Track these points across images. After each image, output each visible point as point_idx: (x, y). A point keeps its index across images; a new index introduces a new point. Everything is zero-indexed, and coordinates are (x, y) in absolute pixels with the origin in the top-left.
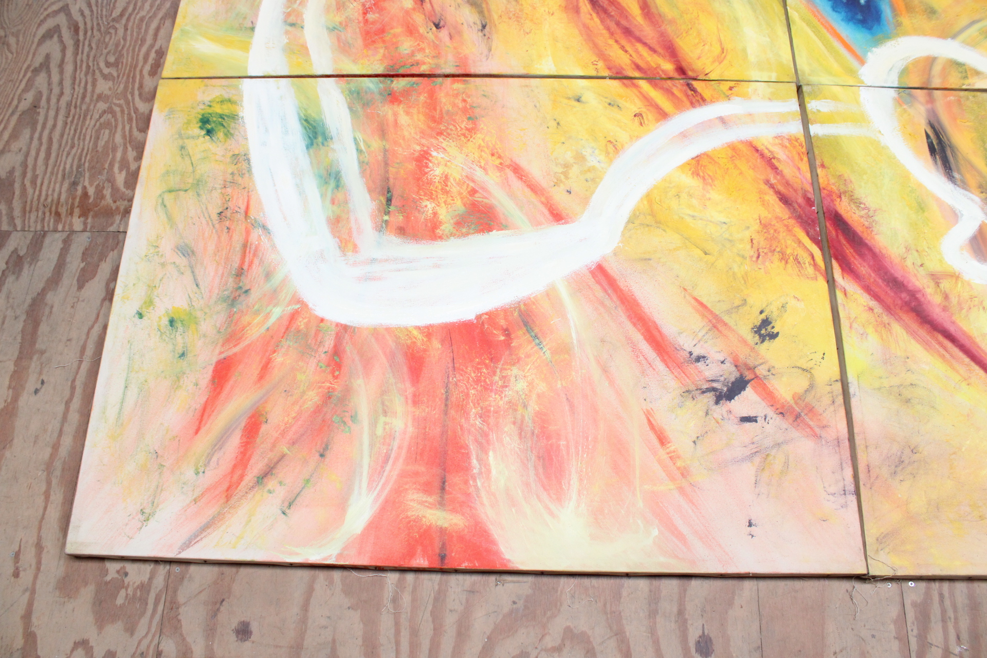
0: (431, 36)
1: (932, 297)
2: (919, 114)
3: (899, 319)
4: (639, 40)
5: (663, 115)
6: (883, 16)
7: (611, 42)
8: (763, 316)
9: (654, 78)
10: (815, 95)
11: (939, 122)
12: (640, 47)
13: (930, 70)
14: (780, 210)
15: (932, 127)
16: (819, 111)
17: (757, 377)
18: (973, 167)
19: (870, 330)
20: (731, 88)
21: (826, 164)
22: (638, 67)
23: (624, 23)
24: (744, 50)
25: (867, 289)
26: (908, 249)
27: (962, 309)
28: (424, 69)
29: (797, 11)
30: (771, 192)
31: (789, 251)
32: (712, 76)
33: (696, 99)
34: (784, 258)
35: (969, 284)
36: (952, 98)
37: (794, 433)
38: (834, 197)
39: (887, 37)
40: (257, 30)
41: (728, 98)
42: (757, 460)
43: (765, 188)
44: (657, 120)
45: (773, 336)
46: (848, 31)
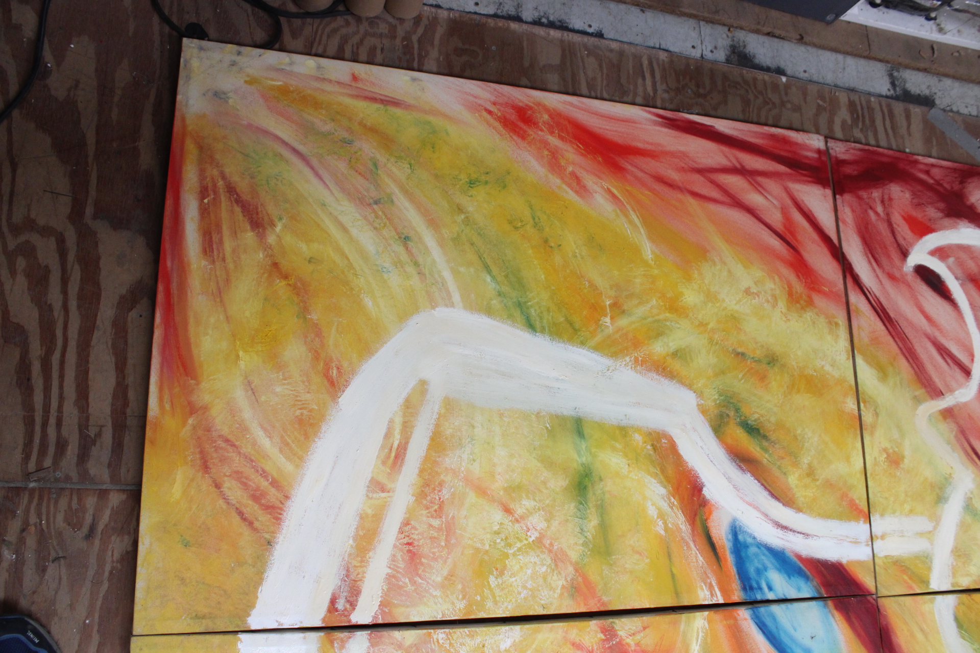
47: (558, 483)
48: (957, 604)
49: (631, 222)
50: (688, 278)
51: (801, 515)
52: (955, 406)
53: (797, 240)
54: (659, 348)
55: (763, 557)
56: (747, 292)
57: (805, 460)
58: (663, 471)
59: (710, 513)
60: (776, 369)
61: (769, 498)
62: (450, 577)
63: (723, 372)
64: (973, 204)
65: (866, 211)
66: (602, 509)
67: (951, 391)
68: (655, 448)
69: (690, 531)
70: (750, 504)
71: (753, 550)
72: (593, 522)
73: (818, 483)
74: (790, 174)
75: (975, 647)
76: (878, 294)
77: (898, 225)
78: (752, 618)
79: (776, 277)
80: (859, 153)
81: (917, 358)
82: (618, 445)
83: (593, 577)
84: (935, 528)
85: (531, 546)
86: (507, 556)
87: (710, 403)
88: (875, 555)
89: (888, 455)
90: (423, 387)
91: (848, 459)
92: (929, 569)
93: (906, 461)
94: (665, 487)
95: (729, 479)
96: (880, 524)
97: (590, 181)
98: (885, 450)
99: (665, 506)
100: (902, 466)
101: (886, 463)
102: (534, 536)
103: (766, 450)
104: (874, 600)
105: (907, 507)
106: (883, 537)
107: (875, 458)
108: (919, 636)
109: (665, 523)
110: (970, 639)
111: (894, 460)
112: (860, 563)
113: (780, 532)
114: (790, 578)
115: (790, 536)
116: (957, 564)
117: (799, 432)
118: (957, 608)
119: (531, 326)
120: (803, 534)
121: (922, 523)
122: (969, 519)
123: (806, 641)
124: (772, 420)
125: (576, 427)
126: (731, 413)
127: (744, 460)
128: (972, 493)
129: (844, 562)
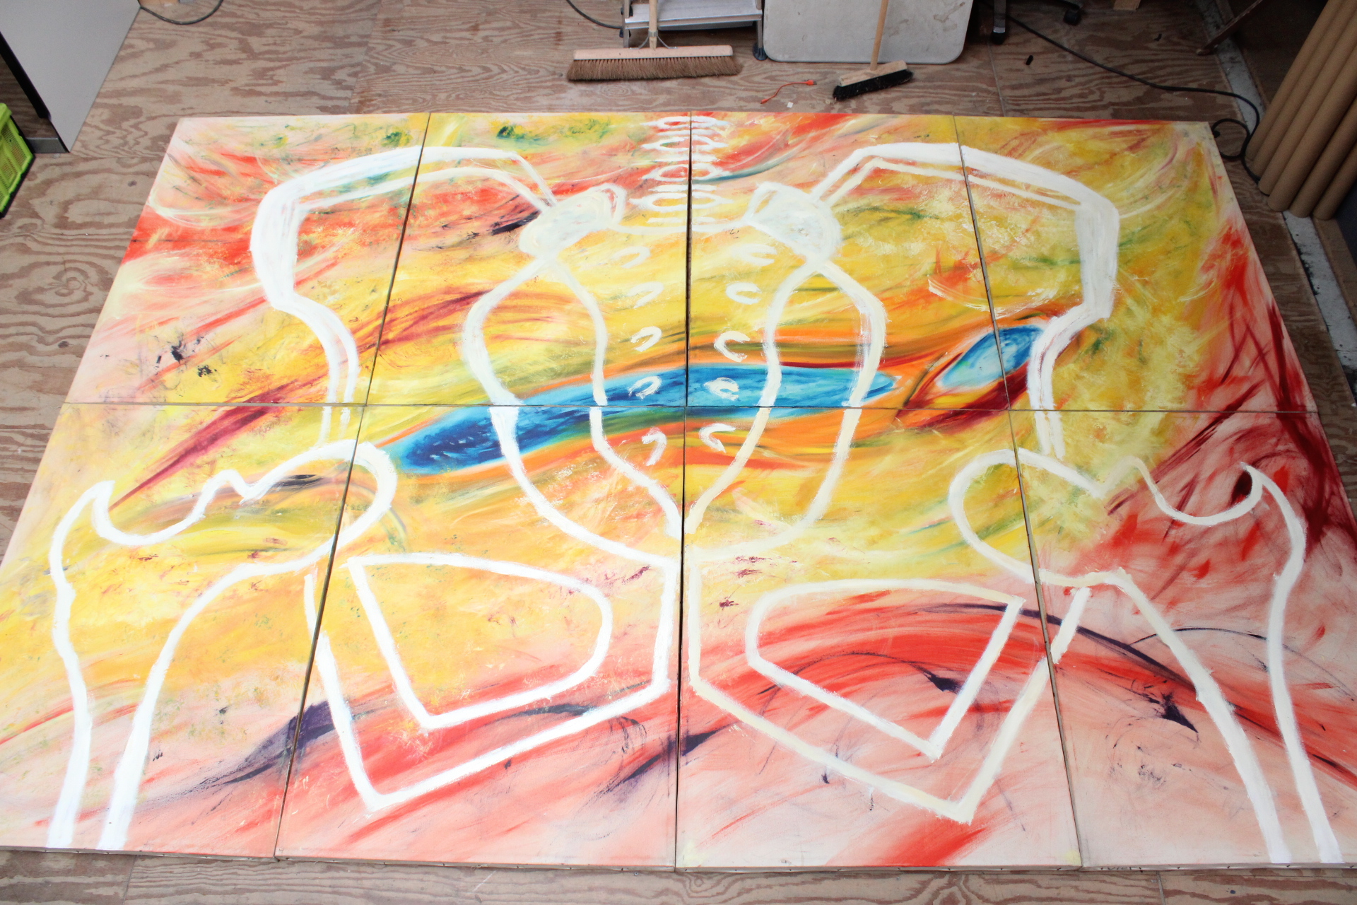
0: (438, 223)
1: (202, 459)
2: (329, 473)
3: (192, 438)
4: (416, 323)
5: (354, 332)
6: (417, 467)
7: (417, 309)
8: (213, 371)
9: (382, 329)
10: (353, 413)
11: (320, 485)
12: (411, 322)
13: (365, 488)
14: (276, 384)
15: (318, 480)
16: (341, 414)
17: (180, 365)
18: (283, 499)
19: (189, 421)
20: (367, 367)
21: (301, 412)
22: (392, 321)
23: (432, 316)
24: (399, 379)
25: (214, 423)
26: (234, 450)
27: (190, 474)
28: (411, 220)
29: (427, 412)
30: (289, 382)
31: (248, 386)
32: (379, 359)
33: (362, 349)
34: (244, 384)
35: (204, 481)
36: (337, 495)
37: (145, 379)
38: (277, 413)
39: (397, 467)
40: (459, 148)
41: (361, 365)
42: (138, 362)
43: (293, 379)
44: (351, 329)
45: (200, 374)
46: (407, 442)
47: (1045, 251)
48: (1010, 466)
49: (1197, 292)
50: (1178, 319)
51: (1052, 369)
52: (1150, 492)
53: (1230, 383)
54: (1129, 301)
55: (1023, 344)
56: (1181, 352)
57: (1085, 374)
58: (1062, 298)
59: (1044, 319)
60: (1138, 363)
61: (1059, 352)
62: (992, 207)
63: (1126, 333)
64: (1326, 534)
65: (1274, 436)
66: (1036, 268)
67: (1162, 490)
68: (1073, 295)
69: (1032, 307)
70: (1052, 340)
71: (1027, 339)
72: (1029, 264)
73: (1073, 381)
74: (1275, 385)
75: (984, 477)
76: (1215, 436)
77: (1275, 462)
78: (989, 335)
79: (1197, 369)
80: (1319, 437)
81: (1177, 464)
82: (1070, 278)
83: (1002, 261)
84: (1059, 460)
85: (1012, 238)
86: (1006, 228)
87: (1106, 325)
88: (1035, 412)
89: (1102, 430)
90: (1078, 203)
91: (1092, 400)
92: (1031, 450)
93: (1101, 444)
94: (1053, 298)
95: (1065, 331)
96: (1055, 416)
97: (1213, 274)
98: (1104, 428)
99: (1043, 297)
100: (1096, 440)
101: (1096, 427)
102: (1018, 239)
103: (1087, 352)
104: (1007, 408)
105: (1069, 441)
106: (1047, 418)
107: (1097, 419)
109: (1033, 296)
110: (989, 474)
111: (1100, 434)
112: (1028, 402)
113: (1039, 355)
114: (1014, 357)
115: (1038, 361)
116: (1037, 471)
117: (1103, 373)
118: (1008, 466)
119: (1121, 245)
120: (1041, 369)
121: (1061, 451)
122: (1070, 489)
123: (978, 365)
124: (1106, 358)
125: (1075, 261)
126: (1103, 336)
127: (1077, 340)
128: (1089, 495)
129: (1028, 391)
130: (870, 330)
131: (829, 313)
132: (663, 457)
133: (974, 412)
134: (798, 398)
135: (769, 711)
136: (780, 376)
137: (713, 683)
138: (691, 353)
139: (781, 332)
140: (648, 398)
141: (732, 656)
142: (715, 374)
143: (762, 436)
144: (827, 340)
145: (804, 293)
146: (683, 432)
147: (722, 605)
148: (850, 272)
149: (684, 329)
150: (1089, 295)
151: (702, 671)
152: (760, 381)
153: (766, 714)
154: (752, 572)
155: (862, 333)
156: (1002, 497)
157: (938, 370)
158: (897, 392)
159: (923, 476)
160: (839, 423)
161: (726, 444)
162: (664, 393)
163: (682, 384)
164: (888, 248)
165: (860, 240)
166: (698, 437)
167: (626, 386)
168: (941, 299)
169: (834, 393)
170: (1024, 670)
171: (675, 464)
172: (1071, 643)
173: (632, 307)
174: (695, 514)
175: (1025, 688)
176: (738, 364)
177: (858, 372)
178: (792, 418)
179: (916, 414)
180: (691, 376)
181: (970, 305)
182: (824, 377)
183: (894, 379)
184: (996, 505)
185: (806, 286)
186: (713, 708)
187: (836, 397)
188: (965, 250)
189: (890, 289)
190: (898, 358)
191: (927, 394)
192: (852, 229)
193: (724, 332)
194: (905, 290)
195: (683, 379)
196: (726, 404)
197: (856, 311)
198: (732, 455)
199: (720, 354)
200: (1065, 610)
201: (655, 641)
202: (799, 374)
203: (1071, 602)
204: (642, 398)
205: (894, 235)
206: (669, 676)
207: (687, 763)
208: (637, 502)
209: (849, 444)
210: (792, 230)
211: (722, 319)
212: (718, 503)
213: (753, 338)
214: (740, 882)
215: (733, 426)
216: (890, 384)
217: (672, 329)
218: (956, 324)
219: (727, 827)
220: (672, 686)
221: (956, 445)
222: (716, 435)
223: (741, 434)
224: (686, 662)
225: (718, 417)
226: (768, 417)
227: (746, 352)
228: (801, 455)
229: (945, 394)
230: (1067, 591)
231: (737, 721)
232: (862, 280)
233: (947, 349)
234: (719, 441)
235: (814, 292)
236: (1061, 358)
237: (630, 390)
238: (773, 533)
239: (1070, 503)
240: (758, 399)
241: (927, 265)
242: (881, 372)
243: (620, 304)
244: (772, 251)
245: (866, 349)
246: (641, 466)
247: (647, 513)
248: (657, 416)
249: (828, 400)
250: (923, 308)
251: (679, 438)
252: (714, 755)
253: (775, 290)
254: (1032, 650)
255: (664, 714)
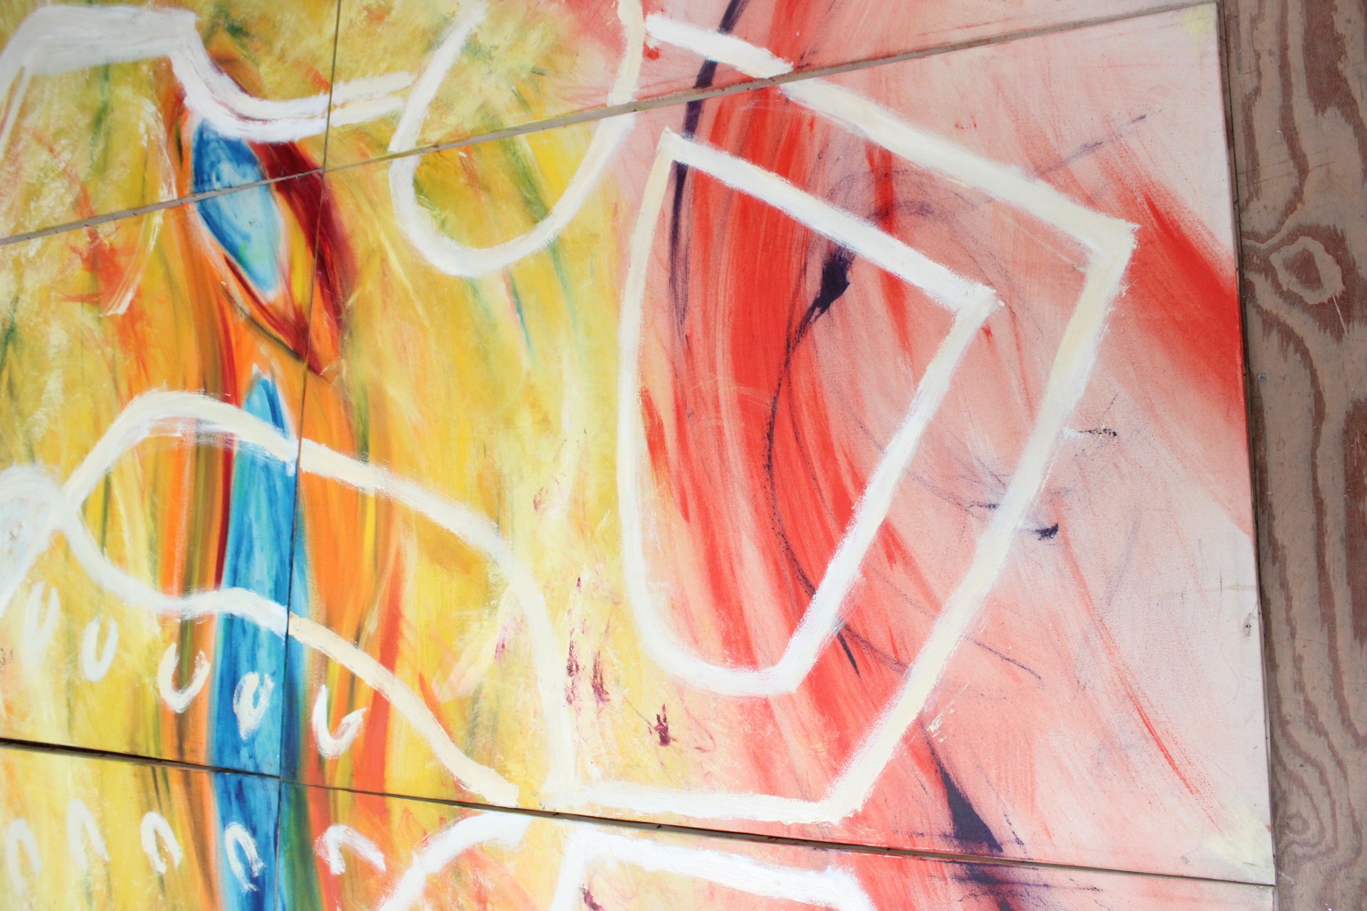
47: (84, 120)
48: (419, 164)
51: (265, 102)
55: (220, 151)
57: (278, 46)
58: (157, 91)
59: (186, 119)
61: (239, 92)
62: (10, 209)
66: (108, 135)
68: (155, 73)
69: (166, 139)
70: (221, 103)
71: (213, 145)
72: (101, 146)
73: (286, 65)
75: (434, 213)
78: (199, 210)
82: (130, 79)
83: (91, 191)
84: (414, 82)
85: (58, 176)
86: (43, 185)
87: (207, 18)
88: (330, 126)
89: (369, 12)
90: (21, 72)
91: (320, 31)
92: (394, 130)
93: (393, 13)
94: (155, 105)
95: (207, 84)
96: (340, 91)
98: (367, 8)
99: (152, 121)
100: (386, 20)
101: (364, 22)
102: (62, 166)
103: (244, 46)
104: (320, 175)
105: (383, 65)
106: (343, 106)
107: (351, 20)
108: (366, 208)
109: (149, 137)
110: (430, 204)
111: (377, 15)
112: (312, 139)
113: (241, 124)
114: (238, 166)
115: (250, 125)
116: (432, 118)
117: (278, 18)
118: (418, 170)
119: (90, 2)
120: (262, 120)
121: (400, 79)
122: (465, 60)
123: (246, 228)
124: (256, 14)
125: (105, 72)
126: (221, 21)
127: (224, 63)
128: (479, 27)
129: (296, 140)
130: (175, 420)
131: (143, 492)
132: (370, 837)
133: (321, 233)
134: (276, 558)
135: (895, 651)
136: (238, 591)
137: (835, 771)
138: (188, 758)
139: (166, 584)
140: (263, 852)
141: (775, 725)
142: (227, 717)
143: (339, 632)
144: (186, 499)
145: (109, 536)
146: (325, 789)
147: (665, 740)
148: (85, 450)
149: (148, 769)
150: (155, 48)
151: (808, 794)
152: (244, 631)
153: (904, 659)
154: (597, 672)
155: (178, 435)
156: (473, 179)
157: (248, 299)
158: (278, 371)
159: (427, 323)
160: (323, 482)
161: (350, 707)
162: (255, 819)
163: (240, 783)
164: (53, 384)
165: (38, 432)
166: (335, 762)
167: (239, 894)
168: (138, 294)
169: (271, 490)
170: (805, 127)
171: (384, 813)
172: (752, 42)
173: (106, 864)
174: (480, 782)
175: (841, 123)
176: (213, 668)
177: (242, 444)
178: (310, 573)
179: (318, 337)
180: (229, 762)
181: (152, 243)
182: (245, 506)
183: (258, 376)
184: (487, 189)
185: (98, 531)
186: (890, 775)
187: (279, 485)
188: (68, 253)
189: (115, 381)
190: (224, 371)
191: (285, 319)
192: (20, 448)
193: (158, 691)
194: (119, 355)
195: (233, 779)
196: (279, 700)
197: (144, 444)
198: (372, 694)
199: (194, 703)
200: (687, 55)
201: (742, 893)
202: (237, 553)
203: (671, 46)
204: (261, 865)
205: (35, 374)
206: (820, 868)
207: (1019, 842)
208: (455, 899)
209: (360, 464)
210: (10, 552)
211: (138, 694)
212: (460, 733)
213: (172, 635)
214: (1291, 729)
215: (318, 690)
216: (265, 384)
217: (146, 791)
218: (178, 267)
219: (1167, 756)
220: (842, 863)
221: (376, 263)
222: (334, 724)
223: (334, 674)
224: (789, 828)
225: (302, 718)
226: (305, 620)
227: (194, 653)
228: (376, 558)
229: (289, 285)
230: (651, 54)
231: (920, 723)
232: (98, 430)
233: (216, 281)
234: (345, 720)
235: (109, 519)
236: (248, 87)
237: (247, 886)
238: (521, 624)
239: (491, 58)
240: (273, 636)
241: (84, 316)
242: (243, 402)
243: (99, 887)
244: (38, 590)
245: (205, 428)
246: (387, 882)
247: (476, 882)
248: (294, 838)
249: (283, 501)
250: (149, 325)
251: (335, 801)
252: (999, 779)
253: (100, 590)
254: (765, 113)
255: (905, 886)
